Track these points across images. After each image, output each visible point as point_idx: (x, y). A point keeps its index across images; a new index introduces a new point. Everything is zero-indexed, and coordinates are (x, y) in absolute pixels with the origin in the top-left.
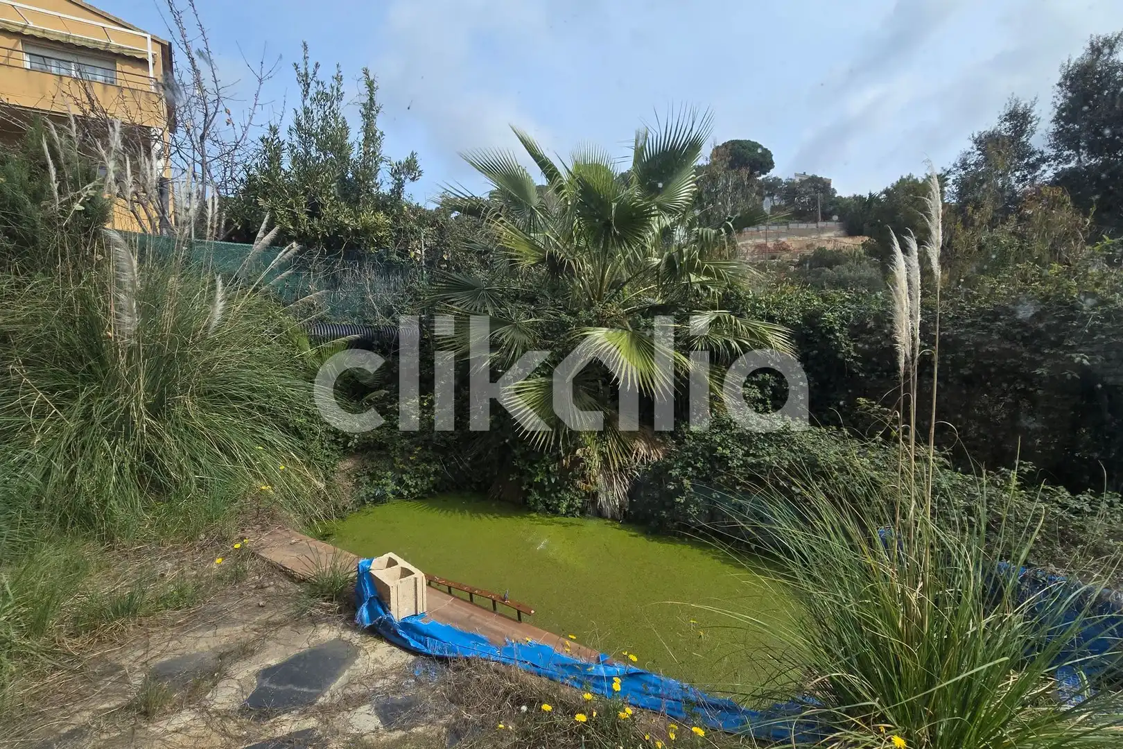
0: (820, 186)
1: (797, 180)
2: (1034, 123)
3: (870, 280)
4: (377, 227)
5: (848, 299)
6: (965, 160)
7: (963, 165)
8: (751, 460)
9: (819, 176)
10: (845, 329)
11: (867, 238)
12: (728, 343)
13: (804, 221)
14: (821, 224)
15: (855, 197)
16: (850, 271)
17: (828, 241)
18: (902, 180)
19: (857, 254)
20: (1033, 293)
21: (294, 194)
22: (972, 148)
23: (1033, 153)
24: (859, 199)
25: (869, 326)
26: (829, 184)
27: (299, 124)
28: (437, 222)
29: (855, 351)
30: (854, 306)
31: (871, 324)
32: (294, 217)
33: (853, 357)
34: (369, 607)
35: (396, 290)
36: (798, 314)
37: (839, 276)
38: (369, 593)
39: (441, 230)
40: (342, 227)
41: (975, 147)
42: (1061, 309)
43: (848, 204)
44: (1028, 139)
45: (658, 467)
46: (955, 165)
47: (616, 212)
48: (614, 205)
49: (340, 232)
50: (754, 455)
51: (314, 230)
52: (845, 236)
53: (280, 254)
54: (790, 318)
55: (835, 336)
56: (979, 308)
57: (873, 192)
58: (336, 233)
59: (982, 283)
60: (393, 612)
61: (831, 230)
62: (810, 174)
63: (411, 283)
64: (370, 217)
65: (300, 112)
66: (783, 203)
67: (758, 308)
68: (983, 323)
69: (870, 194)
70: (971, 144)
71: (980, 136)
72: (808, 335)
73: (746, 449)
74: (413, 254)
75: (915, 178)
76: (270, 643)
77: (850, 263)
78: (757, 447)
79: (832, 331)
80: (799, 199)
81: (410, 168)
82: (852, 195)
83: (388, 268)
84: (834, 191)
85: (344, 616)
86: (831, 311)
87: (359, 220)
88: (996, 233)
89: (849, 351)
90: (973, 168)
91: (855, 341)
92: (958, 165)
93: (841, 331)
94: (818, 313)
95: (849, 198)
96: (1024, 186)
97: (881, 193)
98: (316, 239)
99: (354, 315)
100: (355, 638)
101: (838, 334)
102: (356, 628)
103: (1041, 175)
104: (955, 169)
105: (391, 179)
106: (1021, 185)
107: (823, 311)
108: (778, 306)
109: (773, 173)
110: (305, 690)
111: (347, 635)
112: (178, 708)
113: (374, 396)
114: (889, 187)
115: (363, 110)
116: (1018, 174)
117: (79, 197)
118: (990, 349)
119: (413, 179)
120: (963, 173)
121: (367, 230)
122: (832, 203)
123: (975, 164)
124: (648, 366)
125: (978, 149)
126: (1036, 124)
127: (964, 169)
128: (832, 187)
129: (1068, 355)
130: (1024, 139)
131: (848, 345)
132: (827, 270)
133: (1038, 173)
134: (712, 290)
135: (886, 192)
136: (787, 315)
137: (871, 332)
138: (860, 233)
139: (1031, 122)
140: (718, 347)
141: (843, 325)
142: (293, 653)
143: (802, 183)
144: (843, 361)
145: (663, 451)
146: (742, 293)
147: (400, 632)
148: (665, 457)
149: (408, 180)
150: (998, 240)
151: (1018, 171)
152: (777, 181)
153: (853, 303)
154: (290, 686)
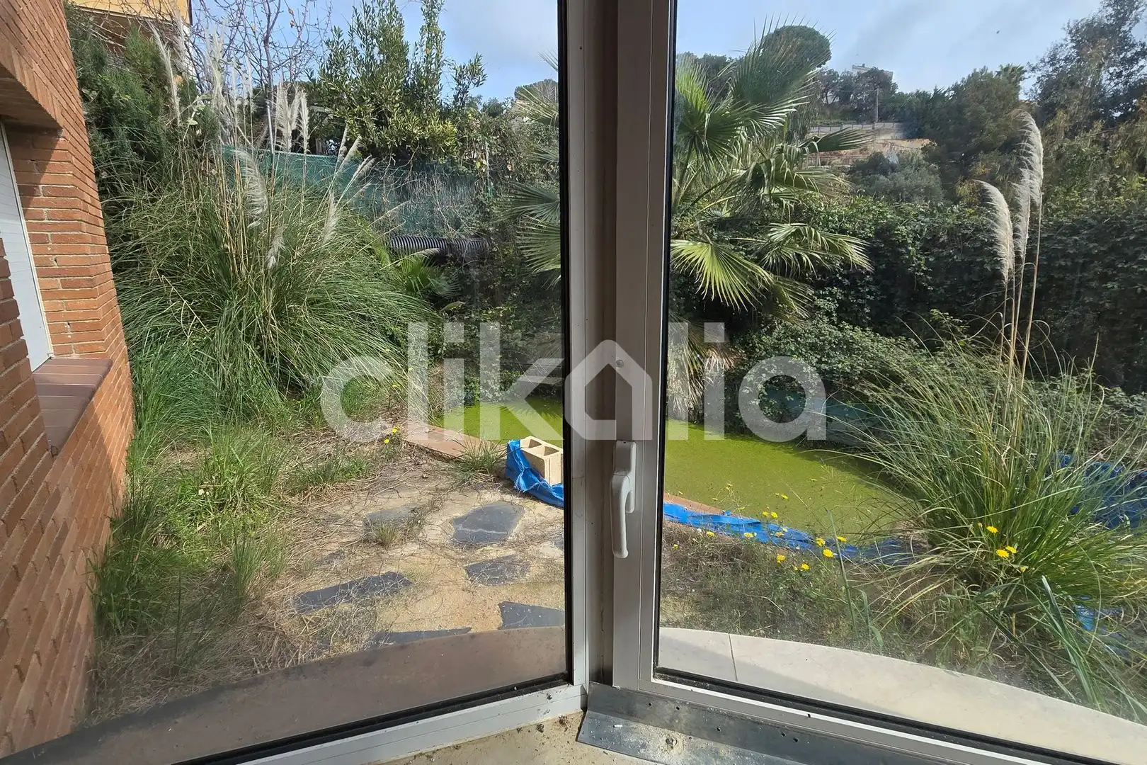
0: (880, 80)
1: (855, 73)
2: (1140, 9)
3: (927, 189)
4: (445, 136)
5: (922, 213)
6: (1055, 55)
7: (1052, 60)
8: (824, 367)
9: (880, 69)
10: (918, 243)
11: (927, 141)
12: (799, 256)
13: (859, 122)
14: (878, 125)
15: (918, 94)
16: (906, 179)
17: (884, 145)
18: (975, 74)
19: (915, 160)
20: (1115, 207)
21: (361, 101)
22: (1066, 40)
23: (1133, 46)
24: (921, 96)
25: (941, 240)
26: (891, 78)
27: (360, 25)
28: (500, 130)
29: (925, 265)
30: (928, 219)
31: (944, 238)
32: (363, 127)
33: (923, 271)
34: (524, 477)
35: (462, 203)
36: (870, 228)
37: (895, 184)
38: (523, 465)
39: (504, 139)
40: (410, 136)
41: (1069, 38)
42: (1141, 223)
43: (910, 102)
44: (1130, 28)
45: (730, 374)
46: (1043, 61)
47: (709, 123)
48: (708, 116)
49: (408, 142)
50: (826, 363)
51: (383, 140)
52: (903, 139)
53: (360, 167)
54: (862, 232)
55: (907, 250)
56: (1056, 222)
57: (939, 88)
58: (404, 143)
59: (1056, 195)
60: (547, 479)
61: (887, 131)
62: (869, 66)
63: (476, 195)
64: (436, 126)
65: (361, 10)
66: (837, 100)
67: (830, 221)
68: (1059, 238)
69: (935, 90)
70: (1065, 35)
71: (1076, 26)
72: (879, 248)
73: (819, 357)
74: (478, 165)
75: (989, 71)
76: (447, 502)
77: (907, 170)
78: (828, 356)
79: (904, 244)
80: (856, 95)
81: (473, 72)
82: (915, 92)
83: (454, 179)
84: (895, 86)
85: (501, 484)
86: (904, 225)
87: (426, 128)
88: (1078, 140)
89: (919, 265)
90: (1062, 63)
91: (926, 255)
92: (1047, 60)
93: (913, 245)
94: (890, 226)
95: (911, 94)
96: (1117, 84)
97: (949, 90)
98: (385, 149)
99: (424, 228)
100: (517, 500)
101: (910, 248)
102: (515, 491)
103: (1138, 71)
104: (1042, 64)
105: (455, 85)
106: (1112, 84)
107: (897, 225)
108: (851, 219)
109: (829, 65)
110: (494, 532)
111: (508, 497)
112: (403, 541)
113: (452, 306)
114: (959, 83)
115: (424, 7)
116: (1111, 70)
117: (191, 112)
118: (1063, 263)
119: (477, 84)
120: (1051, 69)
121: (434, 139)
122: (893, 100)
123: (1066, 59)
124: (729, 277)
125: (1072, 41)
126: (1143, 11)
127: (1053, 65)
128: (893, 81)
129: (1142, 269)
130: (1125, 28)
131: (919, 259)
132: (882, 177)
133: (1136, 68)
134: (785, 202)
135: (956, 88)
136: (859, 228)
137: (943, 246)
138: (919, 135)
139: (1137, 8)
140: (789, 261)
141: (915, 238)
142: (470, 510)
143: (860, 76)
144: (912, 275)
145: (734, 360)
146: (814, 207)
147: (554, 494)
148: (737, 364)
149: (472, 86)
150: (1079, 149)
151: (1113, 66)
152: (833, 75)
153: (926, 216)
154: (479, 530)
